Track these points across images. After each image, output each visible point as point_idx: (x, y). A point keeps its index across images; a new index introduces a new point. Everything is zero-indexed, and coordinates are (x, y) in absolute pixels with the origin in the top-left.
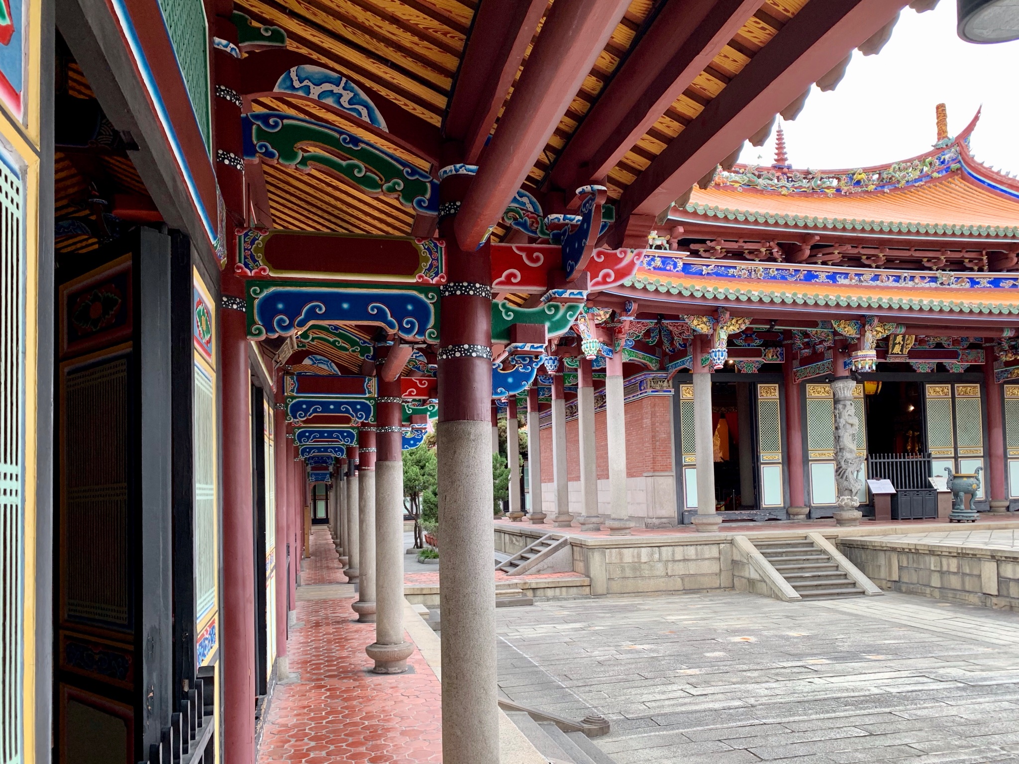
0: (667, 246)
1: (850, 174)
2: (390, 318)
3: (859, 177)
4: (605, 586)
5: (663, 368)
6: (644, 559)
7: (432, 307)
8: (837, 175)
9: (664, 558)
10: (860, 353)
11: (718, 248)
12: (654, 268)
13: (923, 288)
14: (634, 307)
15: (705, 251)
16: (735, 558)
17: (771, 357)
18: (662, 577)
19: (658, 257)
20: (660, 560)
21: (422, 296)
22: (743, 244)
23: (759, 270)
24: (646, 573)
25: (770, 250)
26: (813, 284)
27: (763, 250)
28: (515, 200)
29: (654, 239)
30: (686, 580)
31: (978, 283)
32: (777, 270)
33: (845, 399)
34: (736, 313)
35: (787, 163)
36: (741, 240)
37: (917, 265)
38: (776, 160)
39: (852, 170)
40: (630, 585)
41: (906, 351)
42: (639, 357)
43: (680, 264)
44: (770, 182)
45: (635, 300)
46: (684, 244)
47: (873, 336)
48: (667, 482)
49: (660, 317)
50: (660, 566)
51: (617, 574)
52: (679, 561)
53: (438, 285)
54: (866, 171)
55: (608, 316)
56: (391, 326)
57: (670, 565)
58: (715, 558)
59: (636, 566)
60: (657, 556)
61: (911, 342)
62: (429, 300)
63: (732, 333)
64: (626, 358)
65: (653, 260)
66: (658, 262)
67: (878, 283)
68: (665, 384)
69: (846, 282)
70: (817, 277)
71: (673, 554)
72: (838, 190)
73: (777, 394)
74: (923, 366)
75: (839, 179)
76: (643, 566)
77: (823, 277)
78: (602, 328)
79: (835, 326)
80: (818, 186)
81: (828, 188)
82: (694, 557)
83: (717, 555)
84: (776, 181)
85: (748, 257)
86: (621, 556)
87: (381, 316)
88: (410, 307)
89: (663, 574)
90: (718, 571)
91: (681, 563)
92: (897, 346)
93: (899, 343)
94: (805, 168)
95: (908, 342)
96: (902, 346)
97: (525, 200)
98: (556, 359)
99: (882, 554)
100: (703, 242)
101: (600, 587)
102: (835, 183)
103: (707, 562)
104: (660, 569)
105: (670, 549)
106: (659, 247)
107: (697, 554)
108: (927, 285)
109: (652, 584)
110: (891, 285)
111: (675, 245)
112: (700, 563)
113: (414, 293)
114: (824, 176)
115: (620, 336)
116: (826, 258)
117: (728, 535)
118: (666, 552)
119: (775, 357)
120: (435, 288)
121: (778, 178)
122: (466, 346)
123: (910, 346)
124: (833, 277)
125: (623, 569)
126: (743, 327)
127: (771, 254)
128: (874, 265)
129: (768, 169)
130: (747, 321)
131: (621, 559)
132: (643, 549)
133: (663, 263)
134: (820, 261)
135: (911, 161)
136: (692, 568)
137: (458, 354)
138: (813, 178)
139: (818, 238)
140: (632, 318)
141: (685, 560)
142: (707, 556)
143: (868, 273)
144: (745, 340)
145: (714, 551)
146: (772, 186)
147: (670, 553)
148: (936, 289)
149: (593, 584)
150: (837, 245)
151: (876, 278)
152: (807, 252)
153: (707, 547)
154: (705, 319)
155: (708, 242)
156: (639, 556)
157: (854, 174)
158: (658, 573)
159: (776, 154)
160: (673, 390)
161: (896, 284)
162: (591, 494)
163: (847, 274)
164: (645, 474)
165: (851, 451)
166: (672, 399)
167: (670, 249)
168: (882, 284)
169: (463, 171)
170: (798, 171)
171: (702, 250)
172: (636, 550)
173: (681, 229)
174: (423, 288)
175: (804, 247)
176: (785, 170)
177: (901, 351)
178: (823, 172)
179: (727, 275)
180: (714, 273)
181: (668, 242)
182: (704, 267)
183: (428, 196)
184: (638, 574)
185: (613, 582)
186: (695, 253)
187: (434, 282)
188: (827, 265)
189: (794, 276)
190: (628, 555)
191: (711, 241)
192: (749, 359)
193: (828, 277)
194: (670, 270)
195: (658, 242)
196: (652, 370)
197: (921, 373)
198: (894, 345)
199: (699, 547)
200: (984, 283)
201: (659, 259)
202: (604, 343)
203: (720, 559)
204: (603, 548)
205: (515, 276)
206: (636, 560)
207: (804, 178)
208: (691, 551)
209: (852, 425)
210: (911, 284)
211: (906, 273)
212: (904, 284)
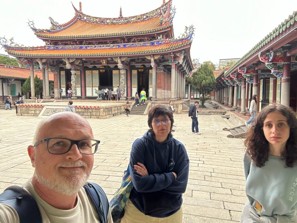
1: (136, 16)
3: (139, 17)
8: (133, 17)
11: (61, 43)
13: (106, 48)
31: (120, 46)
37: (106, 43)
38: (119, 16)
43: (52, 48)
54: (141, 15)
67: (96, 48)
72: (134, 21)
73: (80, 73)
74: (112, 66)
77: (84, 48)
80: (129, 21)
81: (132, 21)
93: (104, 61)
94: (126, 17)
106: (48, 45)
111: (52, 44)
116: (84, 43)
124: (86, 47)
128: (95, 44)
129: (117, 18)
143: (93, 46)
151: (95, 47)
155: (58, 43)
163: (89, 46)
176: (121, 18)
178: (130, 17)
179: (64, 49)
180: (62, 48)
181: (50, 43)
200: (122, 46)
210: (104, 48)
211: (102, 45)
212: (102, 48)
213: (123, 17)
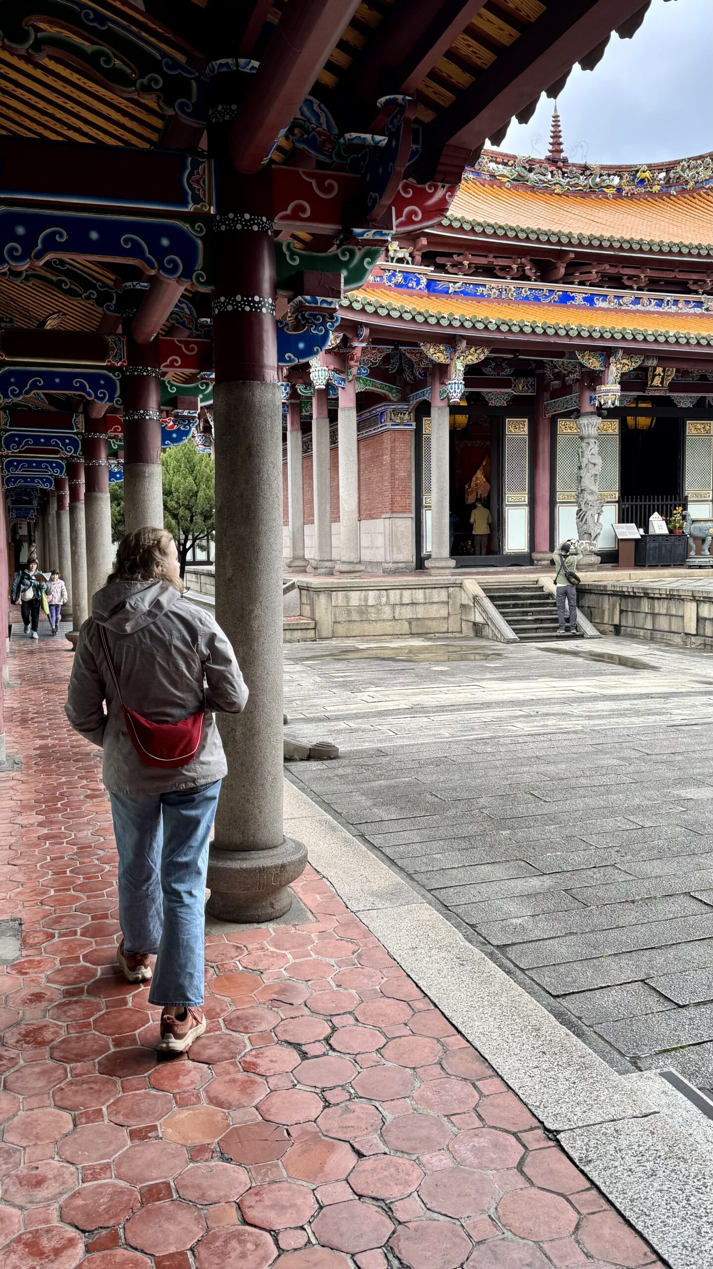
0: (410, 259)
1: (633, 171)
2: (88, 389)
3: (644, 175)
4: (331, 629)
5: (404, 399)
6: (371, 603)
7: (118, 382)
8: (618, 171)
9: (392, 601)
10: (603, 388)
11: (466, 263)
12: (396, 285)
13: (687, 314)
14: (366, 332)
15: (452, 266)
16: (463, 603)
17: (522, 388)
18: (391, 620)
19: (400, 272)
20: (387, 603)
21: (111, 374)
22: (493, 260)
23: (510, 290)
24: (373, 616)
25: (522, 267)
26: (568, 307)
27: (515, 267)
28: (177, 306)
29: (395, 251)
30: (414, 623)
32: (530, 289)
33: (589, 437)
34: (473, 342)
35: (563, 155)
36: (491, 255)
37: (683, 287)
38: (550, 151)
39: (635, 166)
40: (356, 629)
41: (666, 383)
42: (376, 386)
43: (424, 281)
44: (542, 178)
45: (367, 325)
46: (428, 258)
47: (617, 369)
48: (406, 525)
49: (397, 344)
50: (387, 610)
51: (342, 617)
52: (407, 604)
53: (122, 366)
54: (651, 167)
55: (338, 341)
56: (90, 395)
57: (397, 609)
58: (443, 602)
59: (363, 610)
60: (384, 600)
61: (672, 373)
62: (116, 378)
63: (471, 363)
64: (360, 388)
65: (394, 275)
66: (399, 278)
67: (639, 307)
68: (406, 417)
69: (604, 305)
70: (573, 298)
71: (401, 598)
72: (619, 190)
73: (526, 429)
74: (685, 400)
75: (621, 177)
76: (370, 610)
77: (579, 299)
78: (336, 354)
79: (579, 357)
80: (597, 185)
81: (608, 187)
82: (422, 601)
83: (446, 599)
84: (549, 177)
85: (498, 274)
86: (348, 599)
87: (82, 388)
88: (102, 382)
89: (390, 617)
90: (446, 615)
91: (409, 607)
92: (657, 378)
93: (659, 375)
94: (582, 162)
95: (669, 373)
96: (663, 378)
97: (184, 306)
98: (287, 385)
99: (606, 597)
100: (450, 255)
101: (326, 631)
102: (616, 181)
103: (435, 606)
104: (387, 612)
105: (398, 592)
106: (401, 260)
107: (425, 598)
108: (692, 311)
109: (378, 628)
110: (652, 309)
111: (418, 258)
112: (428, 607)
113: (105, 372)
114: (603, 172)
115: (352, 363)
116: (584, 277)
117: (459, 579)
118: (394, 595)
119: (526, 388)
120: (120, 369)
121: (552, 172)
122: (142, 412)
123: (670, 378)
124: (590, 300)
125: (349, 612)
126: (482, 357)
127: (524, 271)
128: (635, 287)
129: (540, 162)
130: (486, 350)
131: (348, 602)
132: (370, 592)
133: (405, 279)
134: (577, 281)
135: (701, 157)
136: (420, 612)
137: (136, 417)
138: (591, 174)
139: (572, 256)
140: (364, 345)
141: (413, 604)
142: (435, 600)
143: (628, 295)
144: (494, 369)
145: (443, 595)
146: (544, 182)
147: (398, 597)
148: (701, 315)
149: (318, 627)
150: (595, 263)
151: (637, 300)
152: (562, 271)
153: (436, 590)
154: (442, 348)
155: (455, 257)
156: (366, 599)
157: (637, 171)
158: (385, 616)
159: (551, 144)
160: (414, 424)
161: (660, 309)
162: (325, 537)
163: (607, 296)
164: (383, 516)
165: (592, 493)
166: (413, 434)
167: (413, 264)
168: (643, 309)
169: (138, 287)
170: (574, 165)
171: (449, 264)
172: (363, 593)
173: (424, 241)
174: (112, 368)
175: (559, 264)
176: (560, 164)
177: (662, 383)
178: (603, 168)
179: (475, 295)
180: (461, 292)
181: (411, 255)
182: (451, 284)
183: (114, 302)
184: (364, 617)
185: (339, 626)
186: (441, 268)
187: (119, 365)
188: (585, 285)
189: (547, 297)
190: (355, 598)
191: (459, 255)
192: (498, 390)
193: (585, 299)
194: (412, 288)
195: (400, 255)
196: (392, 401)
197: (682, 408)
198: (654, 376)
199: (427, 591)
201: (399, 275)
202: (335, 370)
203: (448, 603)
204: (329, 591)
205: (177, 362)
206: (363, 603)
207: (581, 174)
208: (419, 595)
209: (595, 464)
210: (674, 309)
211: (669, 297)
212: (666, 309)
213: (565, 161)
